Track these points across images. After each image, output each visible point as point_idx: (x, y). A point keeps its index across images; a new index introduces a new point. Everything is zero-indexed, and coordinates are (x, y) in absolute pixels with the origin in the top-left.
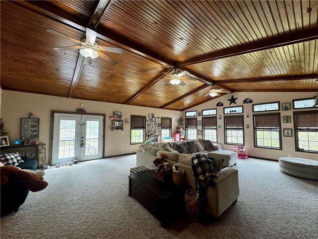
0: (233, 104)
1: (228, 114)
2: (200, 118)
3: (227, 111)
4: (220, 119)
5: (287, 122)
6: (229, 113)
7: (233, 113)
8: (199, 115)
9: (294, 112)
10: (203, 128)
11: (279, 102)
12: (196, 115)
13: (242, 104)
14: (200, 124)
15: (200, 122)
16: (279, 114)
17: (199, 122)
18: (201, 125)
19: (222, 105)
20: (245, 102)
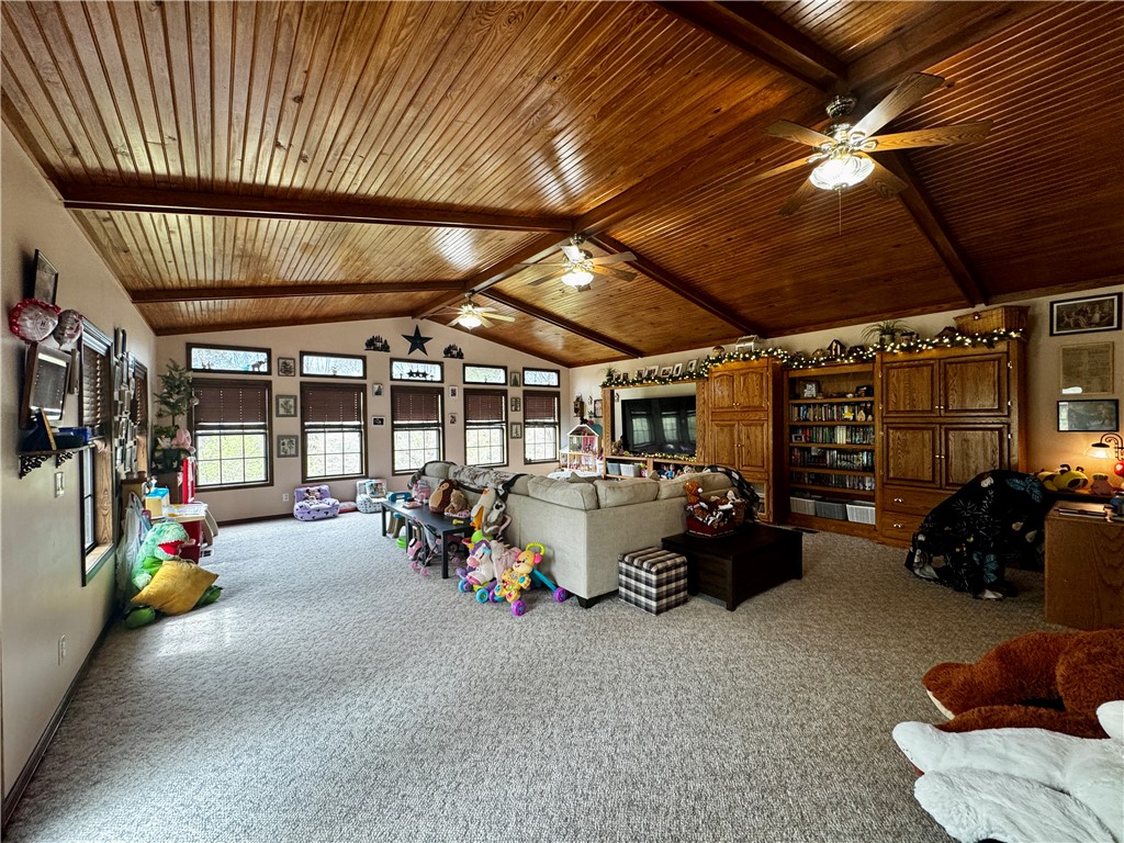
0: (418, 354)
1: (401, 380)
2: (286, 386)
3: (401, 370)
4: (378, 393)
5: (516, 410)
6: (406, 377)
7: (418, 378)
8: (286, 370)
9: (524, 391)
10: (303, 427)
11: (505, 368)
12: (264, 368)
13: (440, 356)
14: (288, 411)
15: (292, 402)
16: (505, 393)
17: (281, 401)
18: (295, 415)
19: (385, 348)
20: (448, 352)
